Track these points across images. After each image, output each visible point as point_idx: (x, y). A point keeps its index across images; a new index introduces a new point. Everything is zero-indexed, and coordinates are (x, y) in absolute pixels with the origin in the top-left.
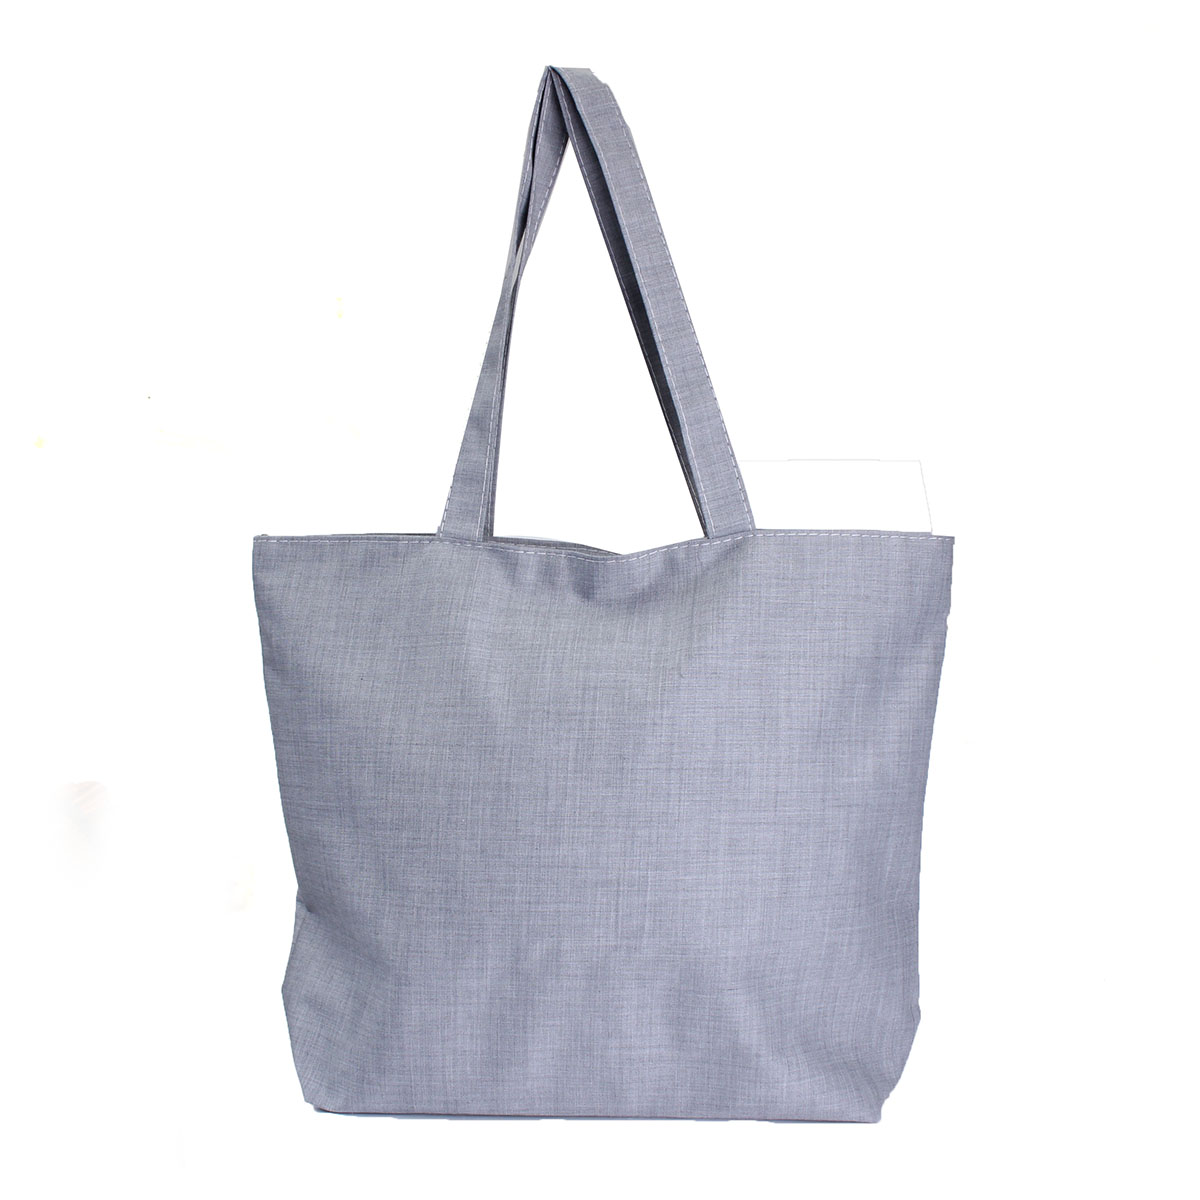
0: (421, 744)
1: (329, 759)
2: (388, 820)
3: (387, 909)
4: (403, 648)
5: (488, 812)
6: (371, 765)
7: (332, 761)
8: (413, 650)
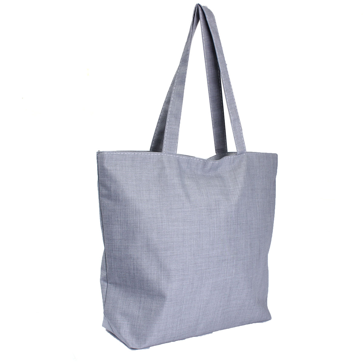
0: (172, 222)
1: (138, 229)
2: (163, 248)
3: (163, 277)
4: (159, 190)
5: (194, 242)
6: (156, 230)
7: (139, 230)
8: (163, 191)
